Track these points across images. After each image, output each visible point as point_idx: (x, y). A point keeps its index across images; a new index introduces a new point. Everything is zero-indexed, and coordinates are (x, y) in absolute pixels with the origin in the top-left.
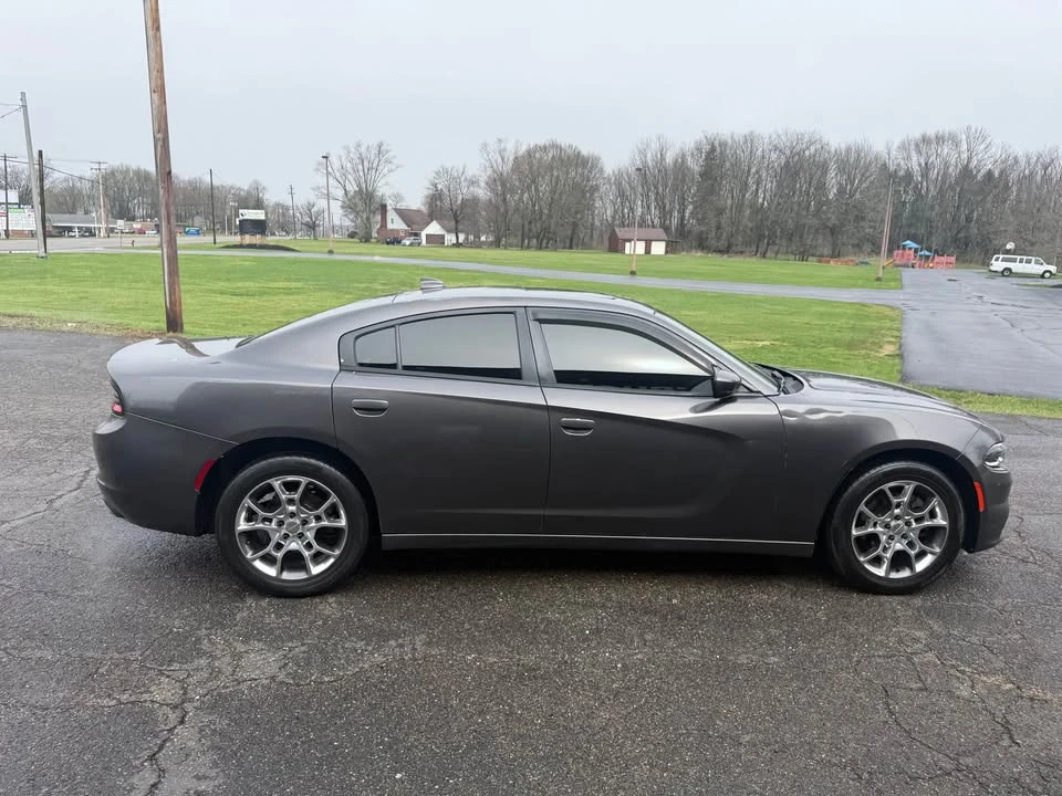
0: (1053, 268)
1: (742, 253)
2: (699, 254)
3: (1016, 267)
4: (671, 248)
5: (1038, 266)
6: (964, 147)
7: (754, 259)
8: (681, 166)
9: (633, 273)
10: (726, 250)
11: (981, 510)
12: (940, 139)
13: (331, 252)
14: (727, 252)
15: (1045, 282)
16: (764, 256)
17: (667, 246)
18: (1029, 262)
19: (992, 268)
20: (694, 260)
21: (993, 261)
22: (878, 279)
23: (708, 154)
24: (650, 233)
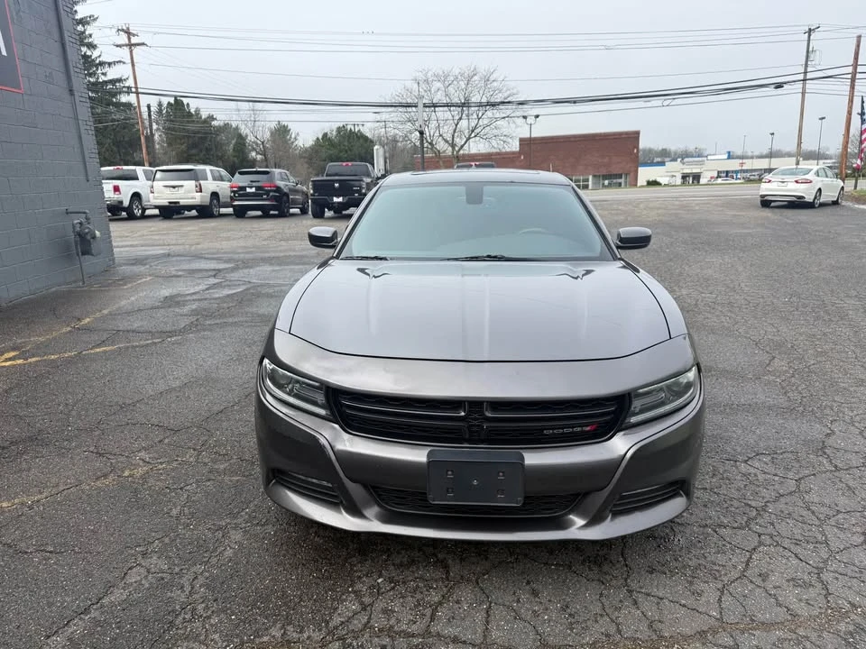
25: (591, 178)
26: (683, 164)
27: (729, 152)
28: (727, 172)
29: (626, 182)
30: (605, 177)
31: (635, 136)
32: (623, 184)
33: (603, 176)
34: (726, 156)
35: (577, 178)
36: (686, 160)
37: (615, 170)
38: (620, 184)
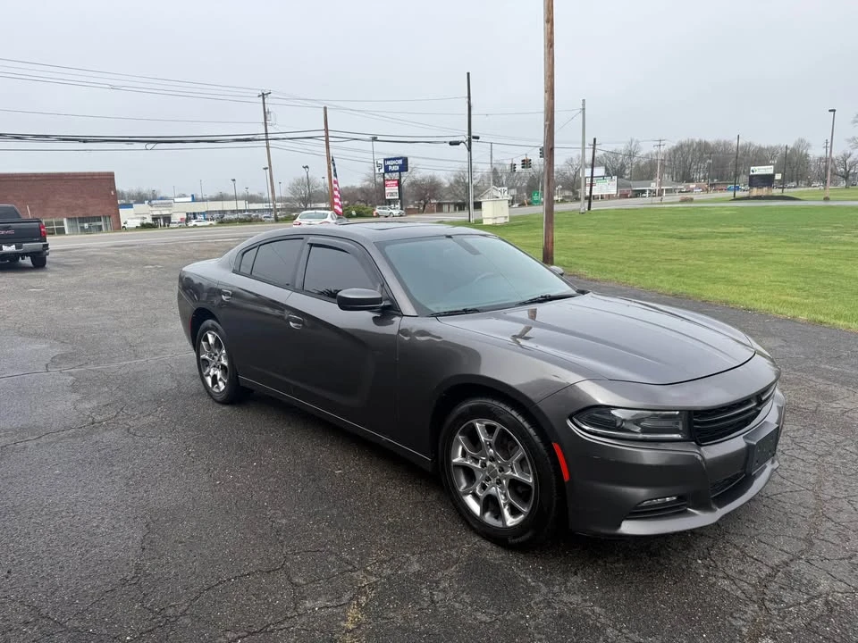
11: (566, 480)
13: (826, 199)
25: (65, 221)
26: (151, 206)
27: (193, 196)
28: (194, 214)
29: (106, 226)
30: (83, 220)
31: (109, 178)
32: (103, 227)
33: (79, 218)
34: (190, 199)
35: (49, 220)
36: (153, 202)
37: (92, 212)
38: (100, 228)
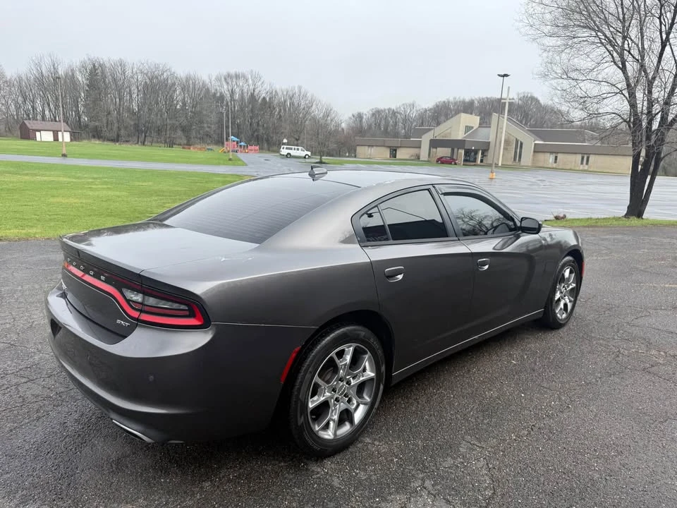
0: (309, 153)
1: (127, 141)
2: (97, 142)
3: (293, 153)
4: (74, 137)
5: (302, 152)
6: (250, 82)
7: (137, 145)
8: (71, 78)
9: (64, 155)
10: (116, 140)
12: (237, 76)
14: (118, 141)
15: (307, 160)
16: (143, 144)
17: (71, 135)
18: (298, 149)
19: (282, 153)
20: (96, 146)
21: (282, 149)
22: (230, 160)
23: (91, 71)
24: (55, 126)
